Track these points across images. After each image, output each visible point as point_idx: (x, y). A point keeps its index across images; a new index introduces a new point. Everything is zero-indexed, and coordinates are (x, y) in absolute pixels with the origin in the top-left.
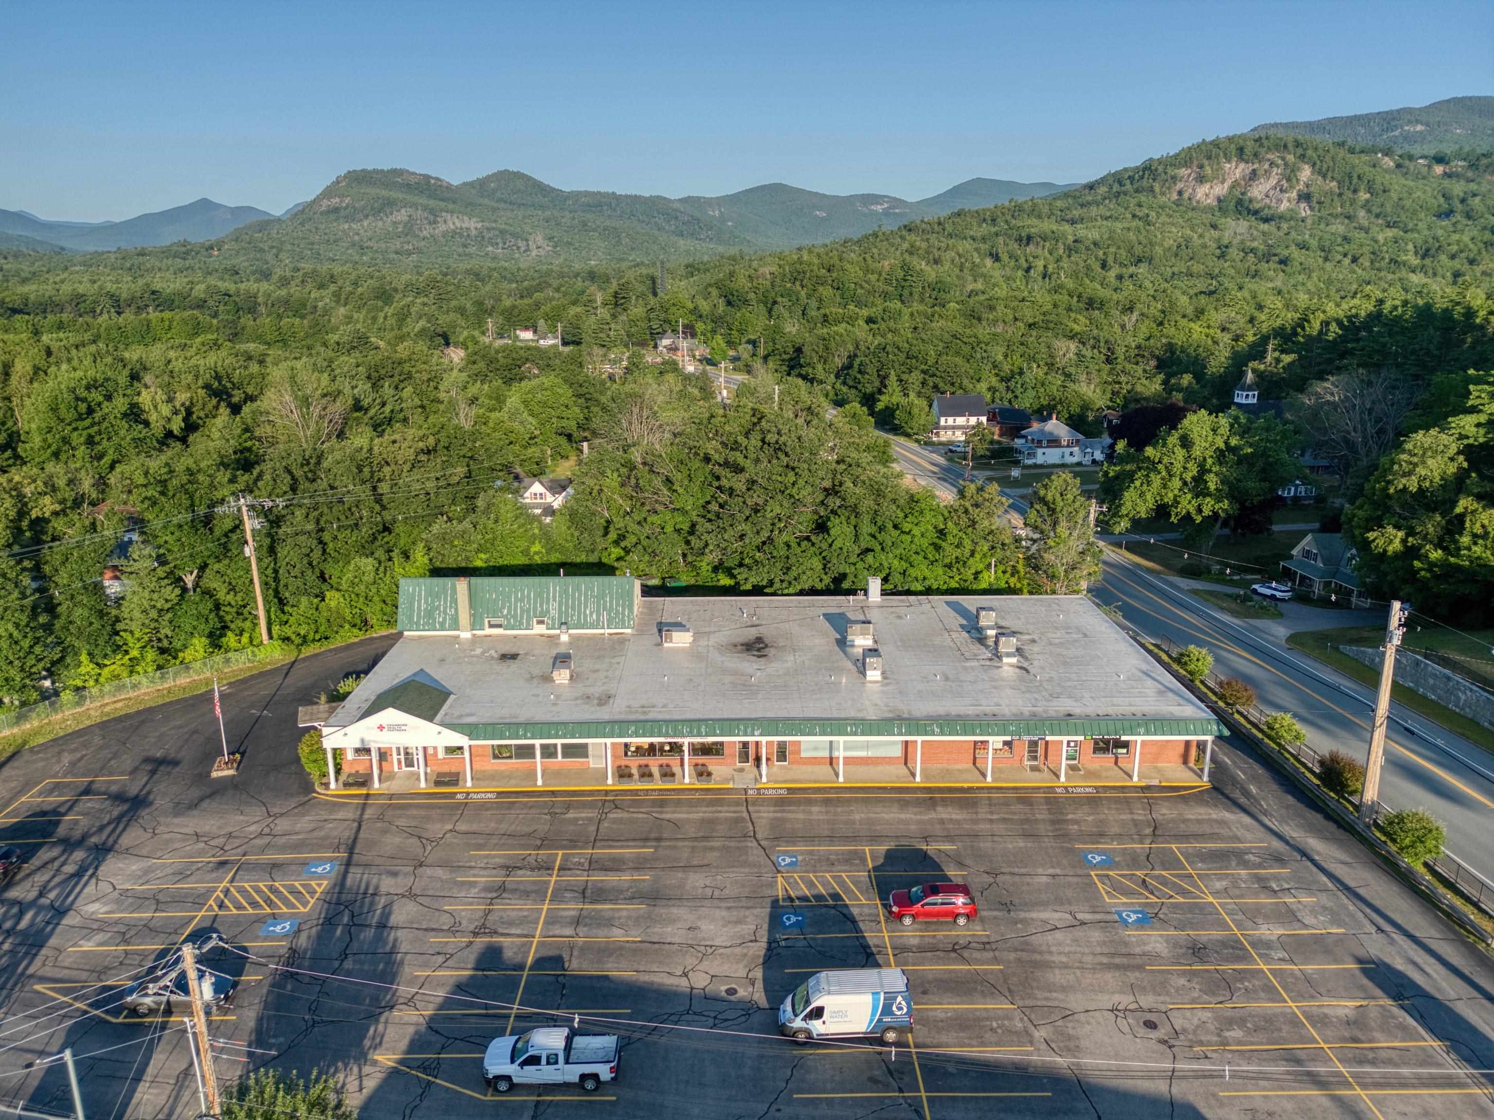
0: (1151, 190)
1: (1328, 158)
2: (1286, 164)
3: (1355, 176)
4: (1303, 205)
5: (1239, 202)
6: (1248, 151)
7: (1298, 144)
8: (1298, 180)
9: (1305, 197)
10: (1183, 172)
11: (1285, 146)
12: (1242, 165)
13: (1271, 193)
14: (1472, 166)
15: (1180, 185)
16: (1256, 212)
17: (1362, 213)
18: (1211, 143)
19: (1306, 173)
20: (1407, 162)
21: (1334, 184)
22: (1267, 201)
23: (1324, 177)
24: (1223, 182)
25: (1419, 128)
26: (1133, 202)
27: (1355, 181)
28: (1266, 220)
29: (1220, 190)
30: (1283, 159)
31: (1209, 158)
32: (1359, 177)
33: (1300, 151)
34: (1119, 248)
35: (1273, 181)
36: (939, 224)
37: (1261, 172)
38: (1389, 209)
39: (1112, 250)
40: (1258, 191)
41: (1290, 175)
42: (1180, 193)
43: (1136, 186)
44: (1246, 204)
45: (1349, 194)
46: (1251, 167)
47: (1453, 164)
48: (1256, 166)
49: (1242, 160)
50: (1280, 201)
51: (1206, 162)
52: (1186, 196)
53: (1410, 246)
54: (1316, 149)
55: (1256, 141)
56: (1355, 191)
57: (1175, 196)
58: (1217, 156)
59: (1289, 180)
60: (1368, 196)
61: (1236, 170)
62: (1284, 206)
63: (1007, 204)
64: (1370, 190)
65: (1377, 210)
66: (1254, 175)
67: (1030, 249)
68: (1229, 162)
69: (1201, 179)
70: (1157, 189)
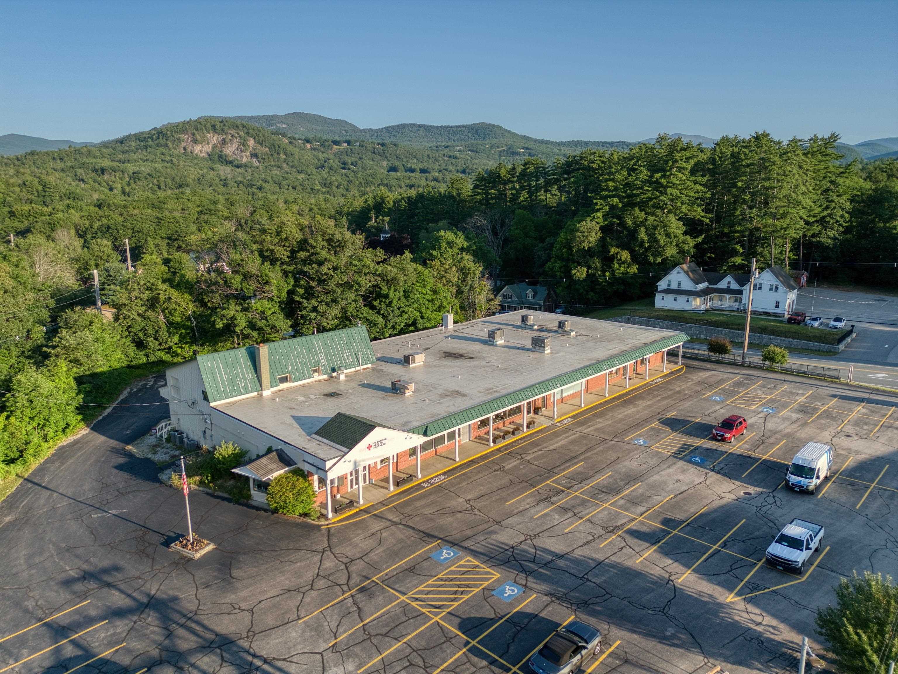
0: (167, 146)
1: (261, 135)
2: (240, 137)
3: (277, 146)
4: (254, 160)
5: (220, 157)
6: (218, 127)
7: (244, 127)
8: (248, 146)
9: (254, 155)
10: (183, 137)
11: (237, 127)
12: (216, 136)
13: (236, 152)
14: (322, 145)
15: (183, 144)
16: (231, 163)
17: (285, 165)
18: (195, 121)
19: (251, 142)
20: (294, 141)
21: (267, 149)
22: (235, 156)
23: (261, 145)
24: (208, 144)
25: (284, 126)
26: (158, 152)
27: (277, 148)
28: (238, 167)
29: (208, 148)
30: (238, 134)
31: (197, 130)
32: (279, 147)
33: (246, 131)
34: (166, 178)
35: (236, 146)
36: (18, 159)
37: (227, 140)
38: (296, 162)
39: (162, 179)
40: (229, 150)
41: (244, 144)
42: (185, 149)
43: (156, 142)
44: (224, 158)
45: (275, 155)
46: (221, 137)
47: (314, 143)
48: (224, 136)
49: (216, 132)
50: (242, 157)
51: (196, 132)
52: (189, 150)
53: (317, 182)
54: (254, 130)
55: (221, 122)
56: (278, 154)
57: (182, 151)
58: (201, 129)
59: (244, 146)
60: (284, 156)
61: (215, 139)
62: (245, 160)
63: (67, 149)
64: (285, 153)
65: (291, 164)
66: (224, 142)
67: (106, 177)
68: (209, 133)
69: (195, 142)
70: (170, 145)
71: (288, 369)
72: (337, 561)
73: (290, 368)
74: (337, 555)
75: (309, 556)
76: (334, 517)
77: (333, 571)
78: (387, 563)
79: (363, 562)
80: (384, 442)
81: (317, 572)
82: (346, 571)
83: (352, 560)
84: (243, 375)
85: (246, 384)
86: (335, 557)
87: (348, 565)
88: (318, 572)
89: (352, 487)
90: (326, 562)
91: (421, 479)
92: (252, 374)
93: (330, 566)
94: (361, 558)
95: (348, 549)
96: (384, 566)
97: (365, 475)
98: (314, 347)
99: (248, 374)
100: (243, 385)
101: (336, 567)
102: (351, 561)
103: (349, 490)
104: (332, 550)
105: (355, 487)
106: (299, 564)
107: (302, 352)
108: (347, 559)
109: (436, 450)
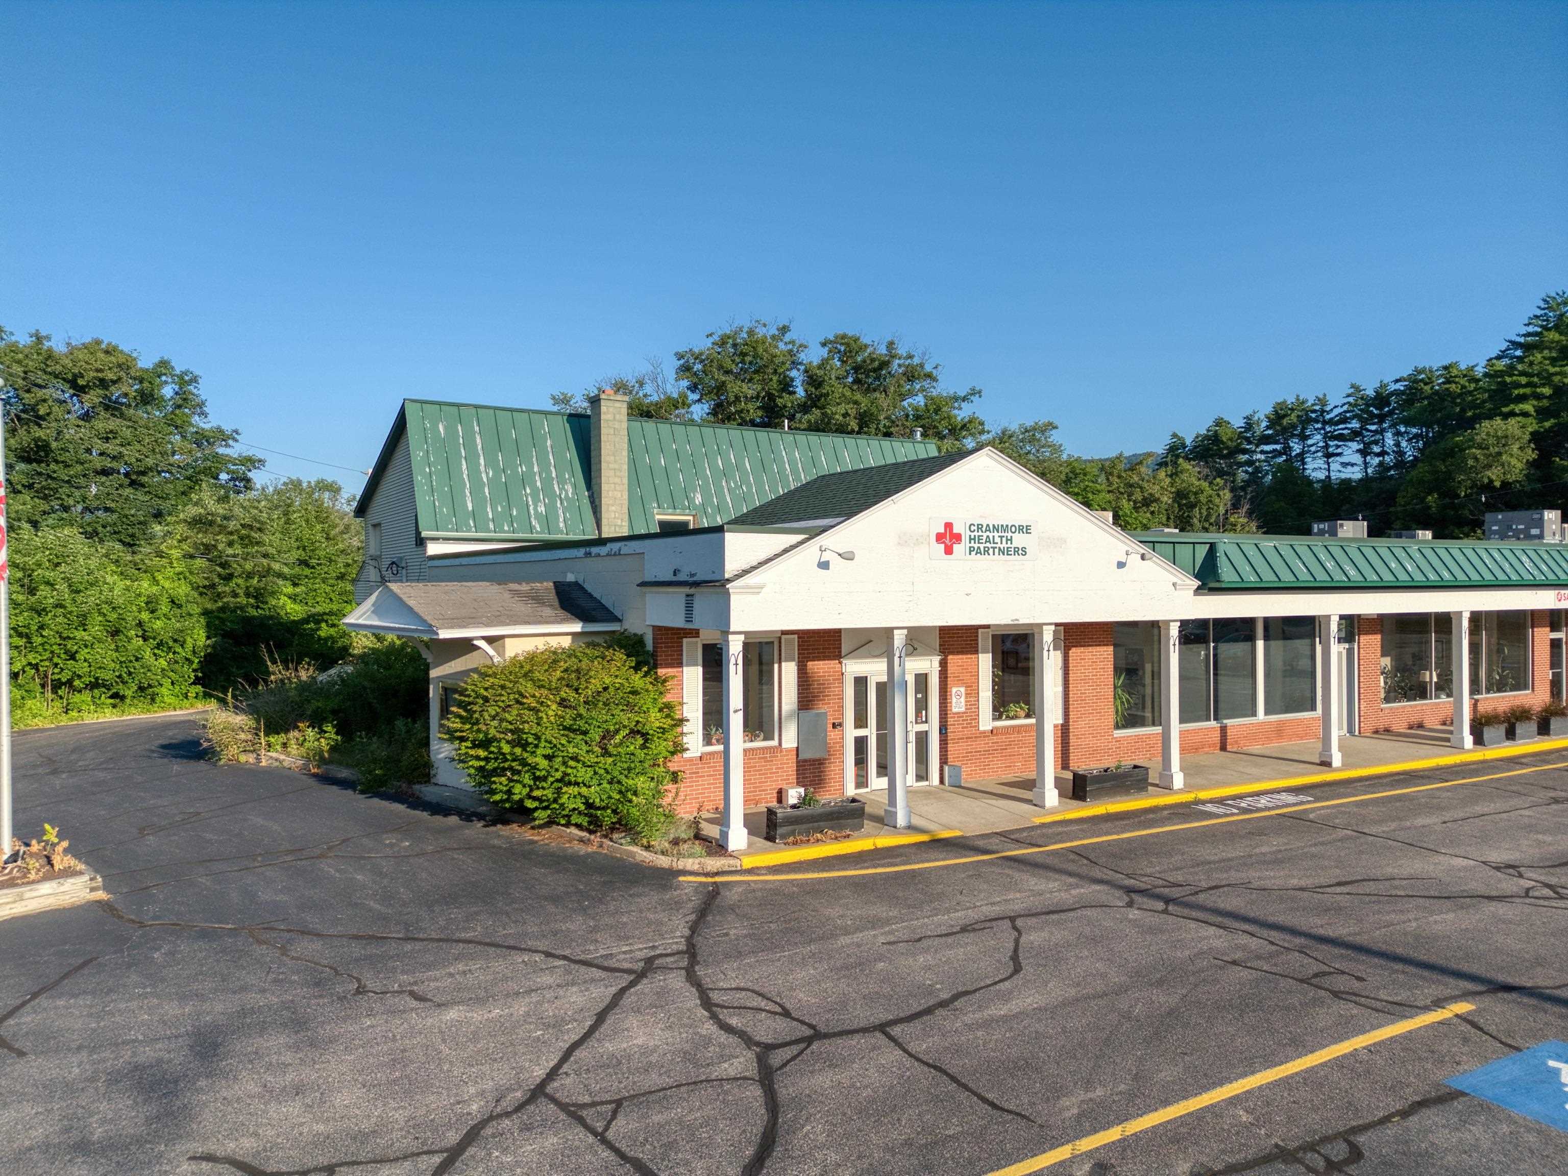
71: (691, 500)
72: (709, 1028)
73: (698, 500)
74: (715, 997)
75: (546, 979)
76: (751, 850)
77: (655, 1080)
78: (1088, 1085)
79: (891, 1056)
80: (1019, 540)
81: (539, 1073)
82: (755, 1092)
83: (818, 1035)
84: (547, 482)
85: (551, 508)
86: (707, 1004)
87: (777, 1058)
88: (552, 1074)
89: (862, 781)
90: (633, 1021)
91: (1180, 791)
92: (575, 486)
93: (646, 1051)
94: (882, 1028)
95: (801, 975)
96: (1070, 1106)
97: (922, 740)
98: (778, 460)
99: (562, 482)
100: (542, 509)
101: (688, 1057)
102: (809, 1040)
103: (851, 790)
104: (700, 971)
105: (878, 783)
106: (452, 1014)
107: (739, 467)
108: (781, 1024)
109: (1224, 729)
